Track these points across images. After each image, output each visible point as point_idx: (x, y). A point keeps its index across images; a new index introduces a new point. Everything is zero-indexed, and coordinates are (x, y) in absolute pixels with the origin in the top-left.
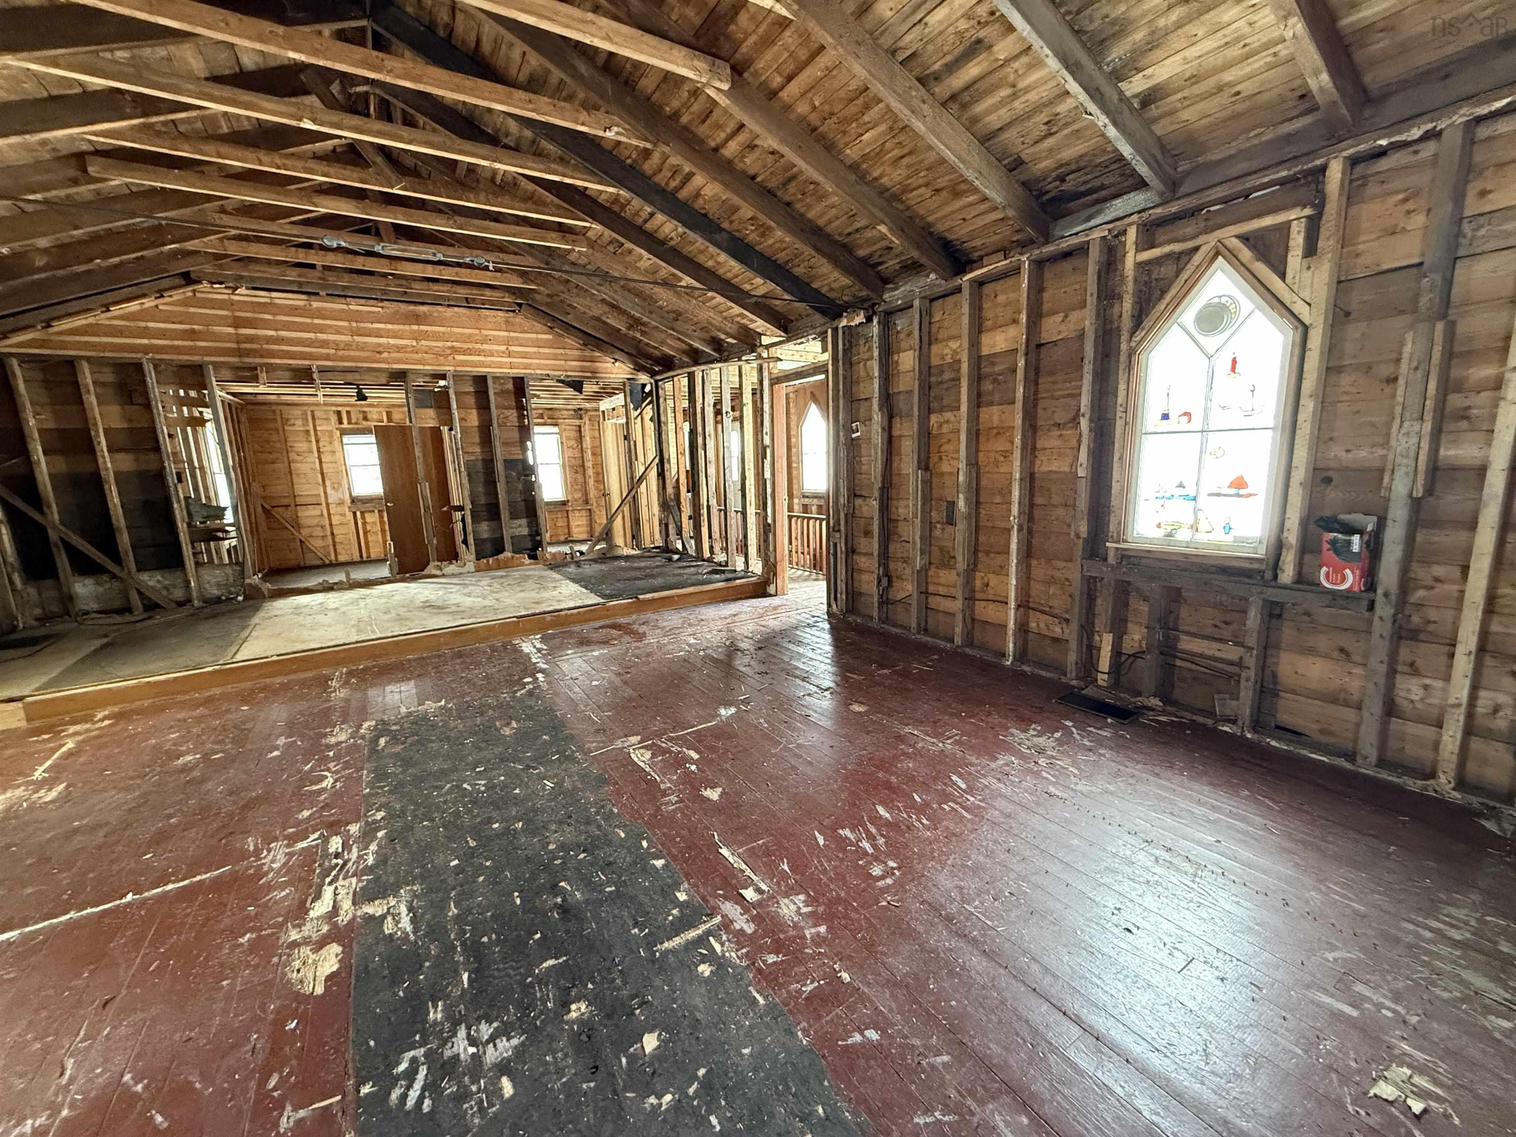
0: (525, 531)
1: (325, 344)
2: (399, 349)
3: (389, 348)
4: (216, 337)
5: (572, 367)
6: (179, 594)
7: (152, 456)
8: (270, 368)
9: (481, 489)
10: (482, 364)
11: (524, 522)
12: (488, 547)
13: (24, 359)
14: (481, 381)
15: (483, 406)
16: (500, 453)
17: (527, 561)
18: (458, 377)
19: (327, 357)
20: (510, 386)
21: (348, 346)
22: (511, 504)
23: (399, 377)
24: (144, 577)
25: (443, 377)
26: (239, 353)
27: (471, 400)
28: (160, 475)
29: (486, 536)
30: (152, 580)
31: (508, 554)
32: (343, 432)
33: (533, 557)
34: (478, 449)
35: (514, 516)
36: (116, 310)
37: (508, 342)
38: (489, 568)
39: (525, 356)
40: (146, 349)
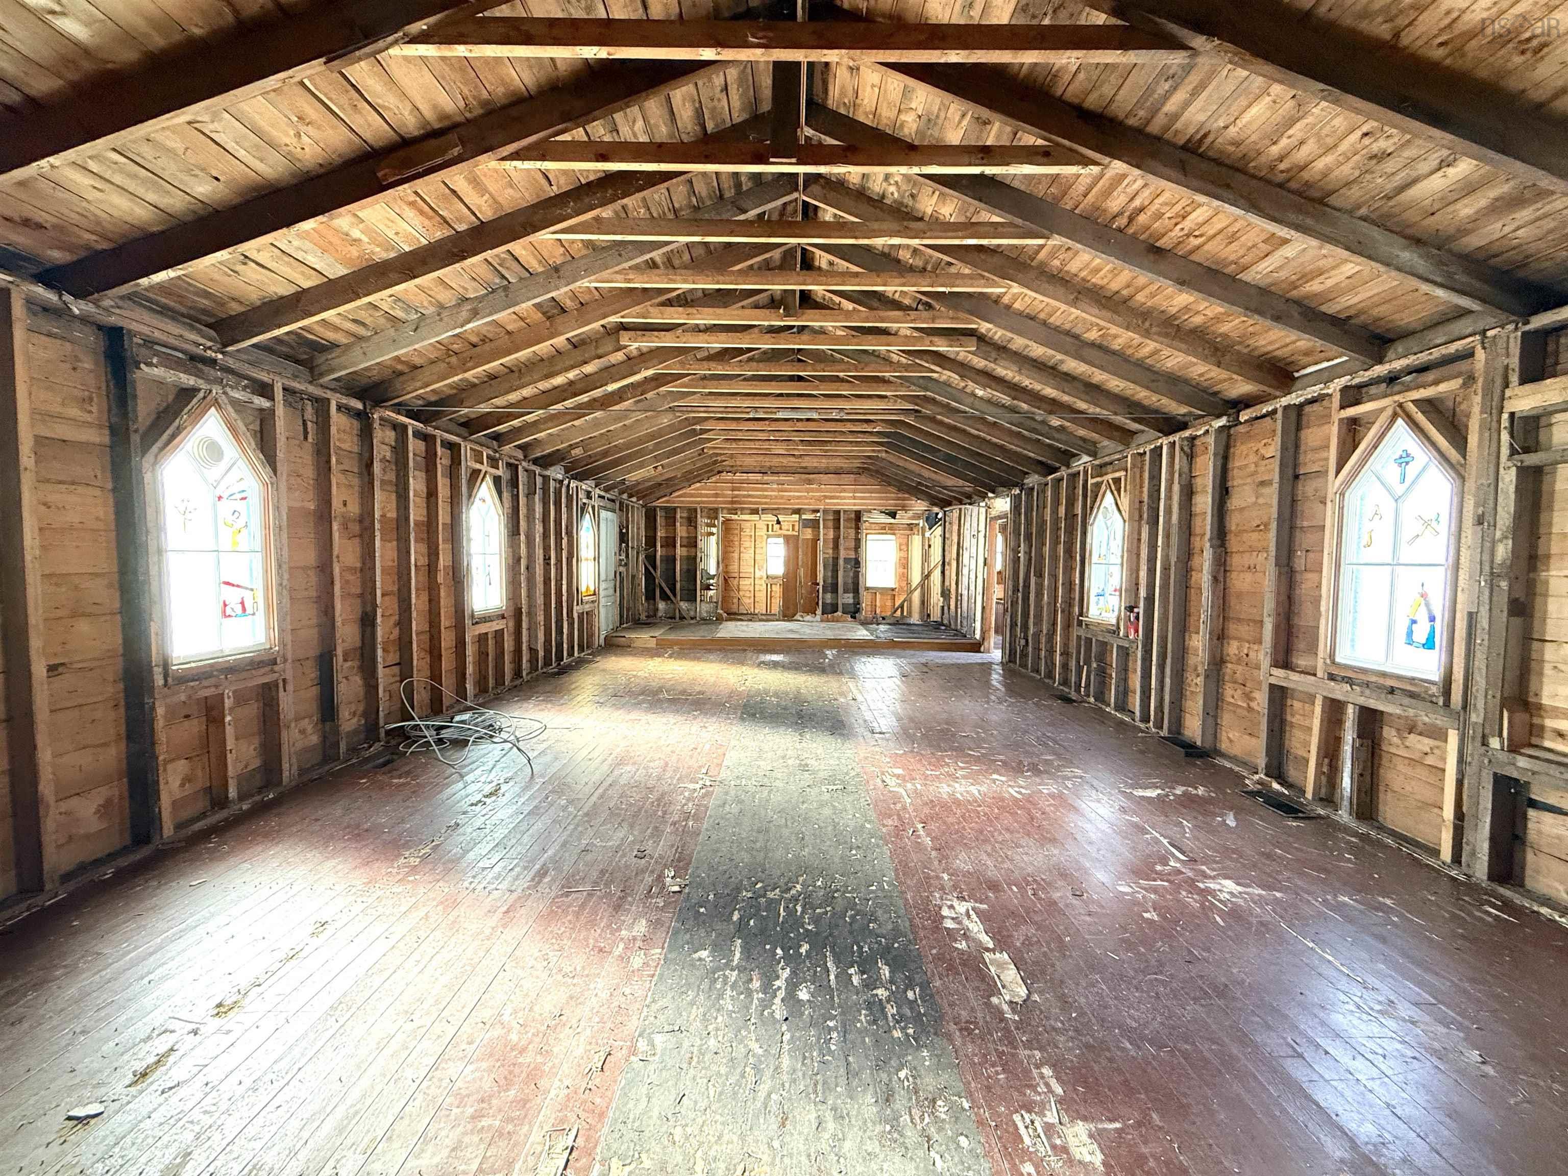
0: (851, 601)
1: (766, 497)
2: (799, 497)
3: (794, 497)
4: (724, 496)
5: (891, 504)
6: (692, 613)
7: (693, 550)
8: (742, 509)
9: (830, 574)
10: (839, 504)
11: (851, 595)
12: (829, 608)
13: (661, 508)
14: (837, 513)
15: (837, 528)
16: (843, 554)
17: (850, 619)
18: (825, 512)
19: (766, 503)
20: (853, 516)
21: (776, 497)
22: (845, 584)
23: (798, 511)
24: (682, 604)
25: (818, 511)
26: (732, 502)
27: (830, 524)
28: (695, 558)
29: (828, 601)
30: (684, 605)
31: (839, 613)
32: (768, 536)
33: (854, 617)
34: (831, 551)
35: (845, 591)
36: (693, 487)
37: (855, 491)
38: (828, 621)
39: (862, 498)
40: (699, 503)
